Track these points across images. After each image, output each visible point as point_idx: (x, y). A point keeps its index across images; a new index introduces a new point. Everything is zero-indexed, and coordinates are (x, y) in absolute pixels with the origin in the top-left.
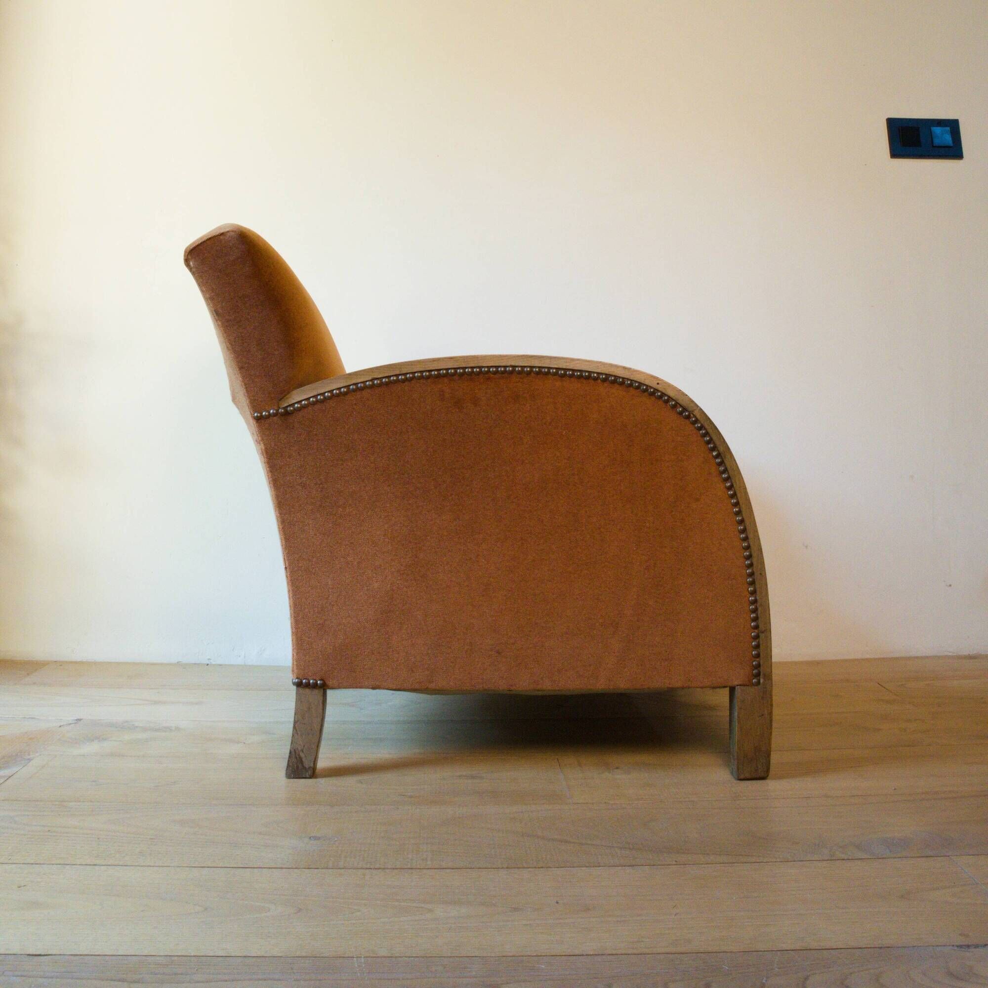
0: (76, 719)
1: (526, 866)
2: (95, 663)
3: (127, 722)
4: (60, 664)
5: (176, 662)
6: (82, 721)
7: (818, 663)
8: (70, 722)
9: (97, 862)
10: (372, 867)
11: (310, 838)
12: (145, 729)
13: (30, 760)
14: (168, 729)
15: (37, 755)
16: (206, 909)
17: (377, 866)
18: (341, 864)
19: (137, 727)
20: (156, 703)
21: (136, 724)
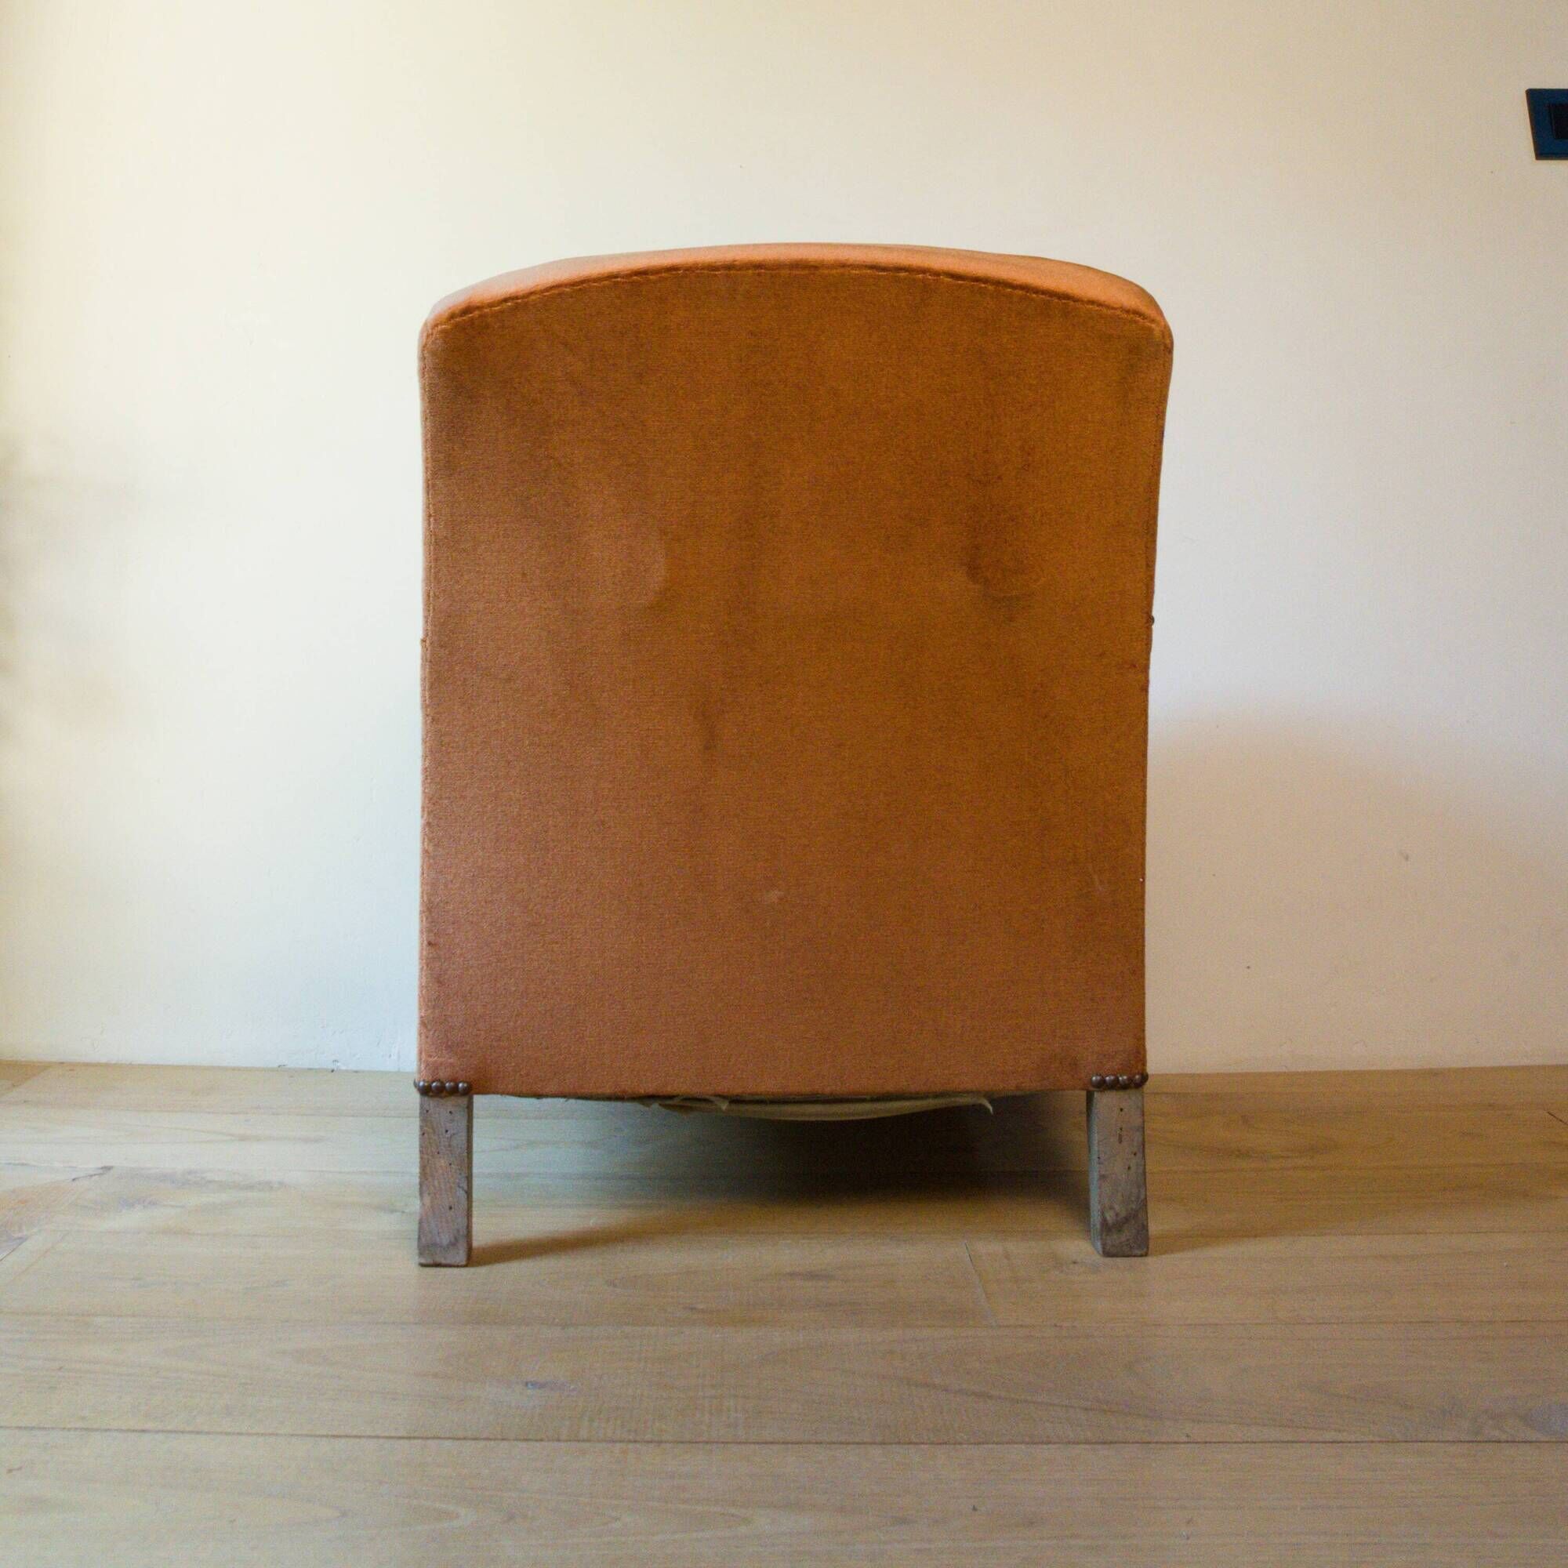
0: (100, 1166)
1: (914, 1440)
2: (131, 1067)
3: (190, 1173)
4: (70, 1068)
5: (276, 1065)
6: (112, 1171)
7: (1434, 1073)
8: (92, 1173)
9: (150, 1425)
10: (638, 1438)
11: (527, 1384)
12: (222, 1186)
13: (22, 1239)
14: (268, 1186)
15: (35, 1230)
16: (344, 1514)
17: (648, 1437)
18: (584, 1434)
19: (210, 1182)
20: (243, 1138)
21: (209, 1176)
